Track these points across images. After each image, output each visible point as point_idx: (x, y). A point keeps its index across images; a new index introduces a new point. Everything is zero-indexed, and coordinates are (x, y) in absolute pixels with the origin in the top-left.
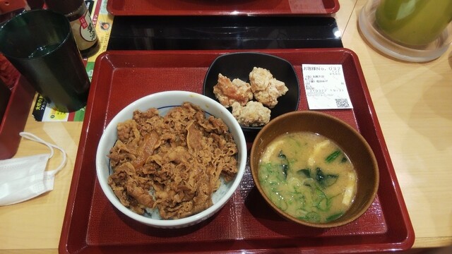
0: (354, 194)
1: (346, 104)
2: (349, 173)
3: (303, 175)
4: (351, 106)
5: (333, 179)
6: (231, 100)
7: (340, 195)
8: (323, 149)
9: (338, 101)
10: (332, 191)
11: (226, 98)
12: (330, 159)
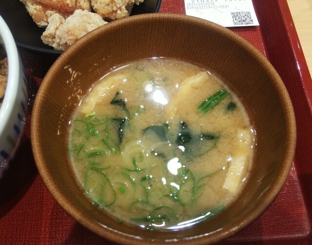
0: (246, 170)
1: (248, 20)
2: (239, 131)
3: (152, 135)
4: (256, 23)
5: (210, 143)
6: (49, 12)
7: (220, 174)
8: (195, 88)
9: (235, 15)
10: (205, 165)
11: (39, 7)
12: (206, 106)
